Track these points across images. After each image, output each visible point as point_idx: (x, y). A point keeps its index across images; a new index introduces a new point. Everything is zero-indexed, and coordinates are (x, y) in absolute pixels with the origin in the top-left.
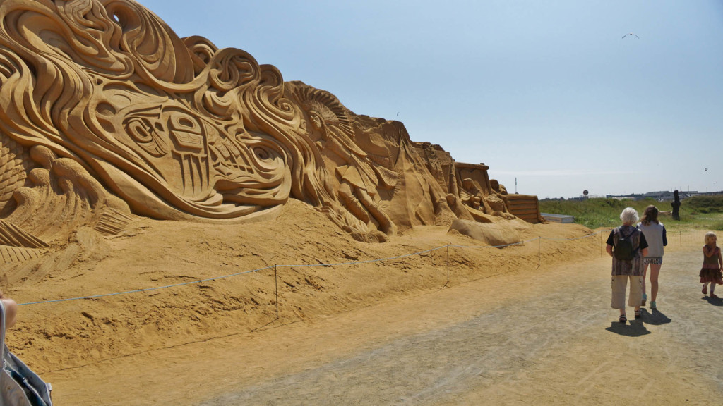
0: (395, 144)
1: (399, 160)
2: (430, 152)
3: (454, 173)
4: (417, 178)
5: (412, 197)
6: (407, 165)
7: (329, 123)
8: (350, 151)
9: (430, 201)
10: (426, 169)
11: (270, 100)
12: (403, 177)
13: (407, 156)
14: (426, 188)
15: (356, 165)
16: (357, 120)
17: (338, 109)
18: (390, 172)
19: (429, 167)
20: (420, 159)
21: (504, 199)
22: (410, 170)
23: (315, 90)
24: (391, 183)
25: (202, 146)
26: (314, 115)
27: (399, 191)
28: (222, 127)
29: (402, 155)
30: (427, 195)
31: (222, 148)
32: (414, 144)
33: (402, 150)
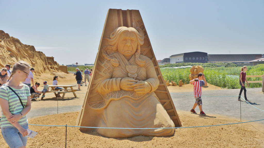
0: (33, 52)
1: (34, 56)
2: (40, 53)
3: (46, 60)
4: (39, 61)
5: (39, 66)
6: (37, 58)
7: (20, 47)
8: (24, 54)
9: (43, 67)
10: (40, 59)
11: (9, 42)
12: (36, 61)
13: (36, 56)
14: (42, 64)
15: (26, 58)
16: (24, 46)
17: (20, 44)
18: (33, 60)
19: (41, 58)
20: (39, 56)
21: (59, 67)
22: (37, 59)
23: (16, 39)
24: (34, 63)
25: (3, 55)
26: (17, 45)
27: (36, 65)
28: (4, 50)
29: (35, 55)
30: (42, 66)
31: (6, 55)
32: (37, 52)
33: (35, 54)
